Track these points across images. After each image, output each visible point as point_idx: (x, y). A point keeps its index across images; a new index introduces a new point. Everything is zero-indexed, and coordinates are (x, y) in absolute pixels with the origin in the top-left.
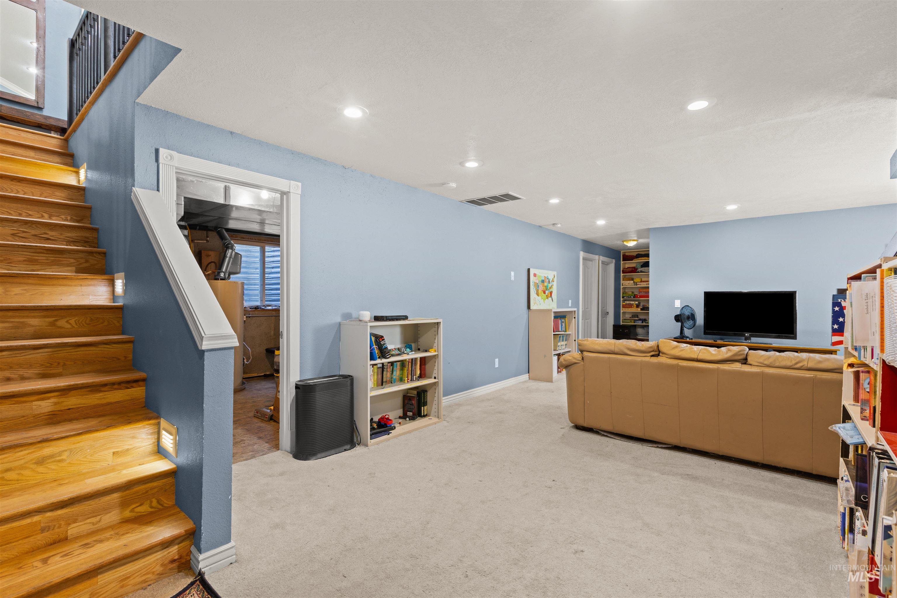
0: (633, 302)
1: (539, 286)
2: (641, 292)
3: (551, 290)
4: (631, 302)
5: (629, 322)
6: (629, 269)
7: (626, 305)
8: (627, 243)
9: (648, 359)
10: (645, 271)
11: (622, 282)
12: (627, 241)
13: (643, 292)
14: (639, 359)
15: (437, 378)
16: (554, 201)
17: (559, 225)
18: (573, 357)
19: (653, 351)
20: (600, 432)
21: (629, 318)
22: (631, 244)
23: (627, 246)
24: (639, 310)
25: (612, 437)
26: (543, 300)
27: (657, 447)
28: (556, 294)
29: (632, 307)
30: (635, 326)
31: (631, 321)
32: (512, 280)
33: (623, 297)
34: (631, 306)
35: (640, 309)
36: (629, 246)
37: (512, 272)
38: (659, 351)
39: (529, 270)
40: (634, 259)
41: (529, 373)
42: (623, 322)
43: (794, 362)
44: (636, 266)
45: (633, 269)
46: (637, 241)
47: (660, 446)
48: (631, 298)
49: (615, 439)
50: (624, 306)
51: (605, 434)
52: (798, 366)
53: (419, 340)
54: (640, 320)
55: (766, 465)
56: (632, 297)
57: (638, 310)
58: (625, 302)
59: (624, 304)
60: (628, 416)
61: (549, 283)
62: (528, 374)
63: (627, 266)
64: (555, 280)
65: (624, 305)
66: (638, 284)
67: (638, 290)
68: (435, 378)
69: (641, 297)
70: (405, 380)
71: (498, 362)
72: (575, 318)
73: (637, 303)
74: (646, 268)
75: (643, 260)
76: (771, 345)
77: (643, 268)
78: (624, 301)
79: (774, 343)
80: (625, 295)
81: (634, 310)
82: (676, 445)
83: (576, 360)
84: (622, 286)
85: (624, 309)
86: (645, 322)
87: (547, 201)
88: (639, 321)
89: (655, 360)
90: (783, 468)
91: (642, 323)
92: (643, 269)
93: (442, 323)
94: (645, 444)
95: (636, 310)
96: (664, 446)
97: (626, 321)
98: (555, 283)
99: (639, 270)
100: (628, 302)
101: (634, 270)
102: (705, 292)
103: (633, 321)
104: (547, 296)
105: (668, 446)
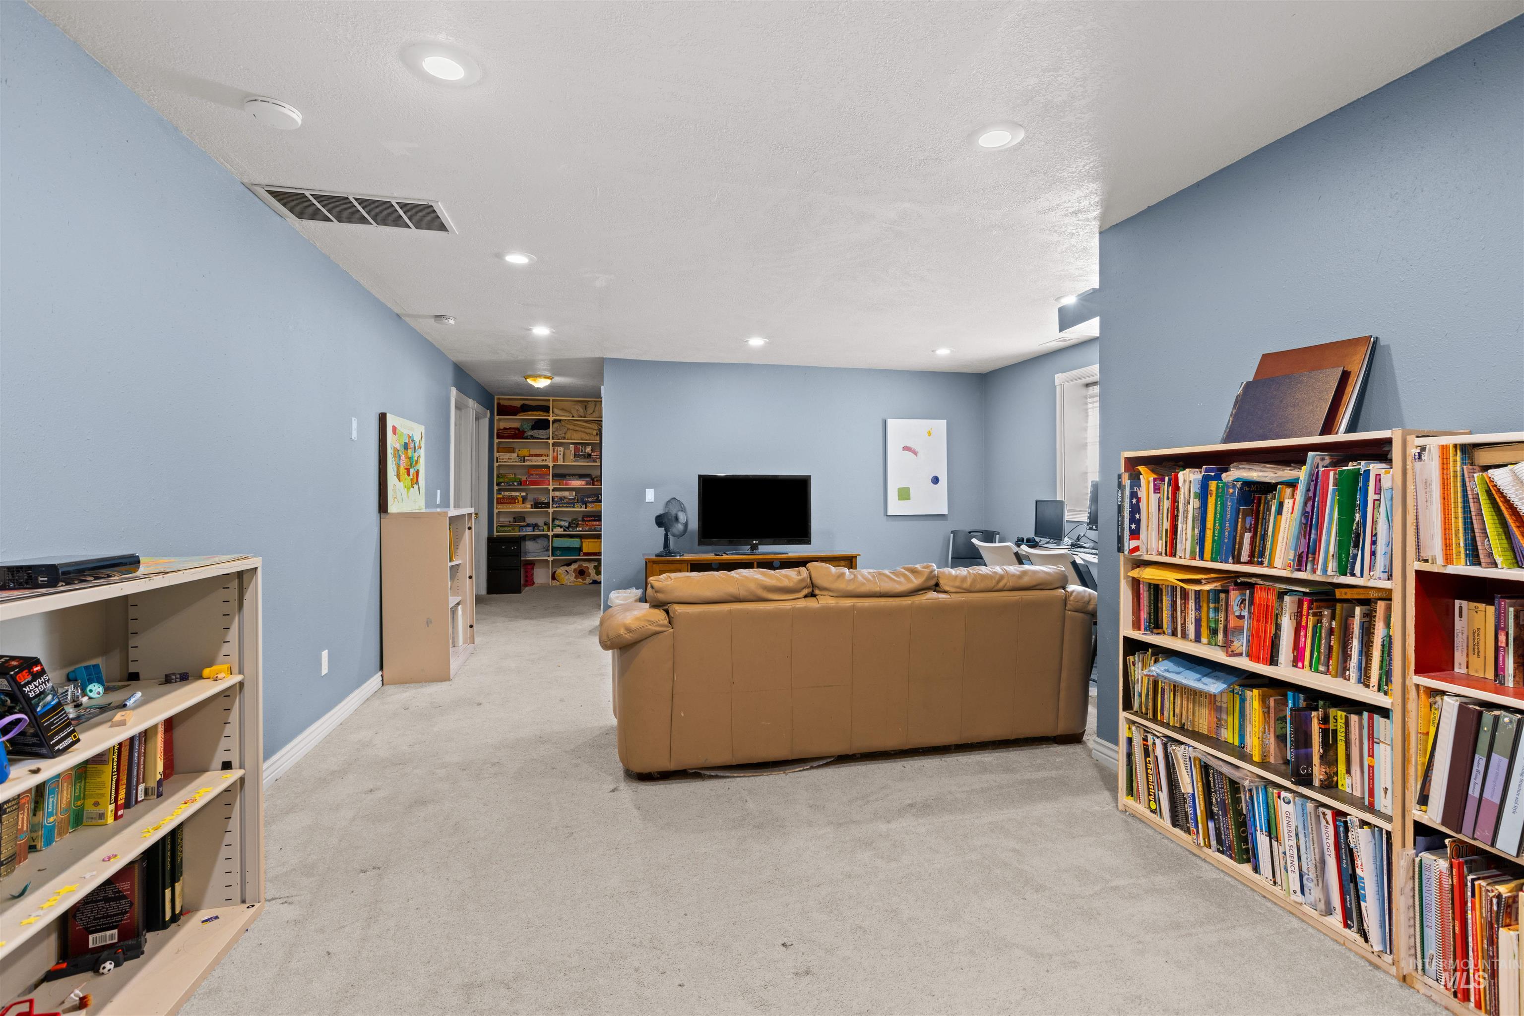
0: (518, 494)
1: (400, 456)
2: (532, 475)
3: (417, 468)
4: (514, 494)
5: (509, 531)
6: (509, 431)
7: (503, 498)
8: (535, 380)
9: (802, 604)
10: (539, 437)
11: (496, 455)
12: (535, 377)
13: (536, 474)
14: (788, 605)
15: (235, 763)
16: (517, 259)
17: (452, 322)
18: (649, 621)
19: (805, 587)
20: (702, 772)
21: (507, 523)
22: (541, 383)
23: (531, 386)
24: (528, 507)
25: (727, 774)
26: (406, 489)
27: (812, 768)
28: (424, 475)
29: (515, 503)
30: (524, 538)
31: (514, 529)
32: (353, 438)
33: (498, 484)
34: (513, 501)
35: (530, 506)
36: (536, 387)
37: (353, 419)
38: (813, 585)
39: (383, 418)
40: (520, 412)
41: (381, 668)
42: (498, 531)
43: (994, 582)
44: (522, 426)
45: (517, 432)
46: (551, 378)
47: (815, 764)
48: (514, 485)
49: (734, 777)
50: (500, 501)
51: (713, 774)
52: (1001, 584)
53: (132, 643)
54: (528, 525)
55: (962, 745)
56: (516, 484)
57: (526, 508)
58: (501, 494)
59: (500, 496)
60: (763, 723)
61: (415, 452)
62: (380, 673)
63: (503, 425)
64: (423, 445)
65: (500, 498)
66: (527, 460)
67: (527, 471)
68: (227, 766)
69: (532, 483)
70: (102, 816)
71: (327, 659)
72: (470, 528)
73: (524, 494)
74: (541, 431)
75: (536, 416)
76: (786, 555)
77: (536, 431)
78: (499, 491)
79: (790, 552)
80: (501, 480)
81: (519, 508)
82: (839, 754)
83: (656, 626)
84: (497, 462)
85: (500, 507)
86: (538, 529)
87: (499, 256)
88: (527, 528)
89: (812, 603)
90: (977, 743)
91: (534, 531)
92: (535, 433)
93: (259, 571)
94: (789, 769)
95: (523, 508)
96: (825, 762)
97: (503, 529)
98: (422, 452)
99: (529, 433)
100: (507, 493)
101: (519, 434)
102: (700, 476)
103: (517, 529)
104: (412, 480)
105: (829, 760)
